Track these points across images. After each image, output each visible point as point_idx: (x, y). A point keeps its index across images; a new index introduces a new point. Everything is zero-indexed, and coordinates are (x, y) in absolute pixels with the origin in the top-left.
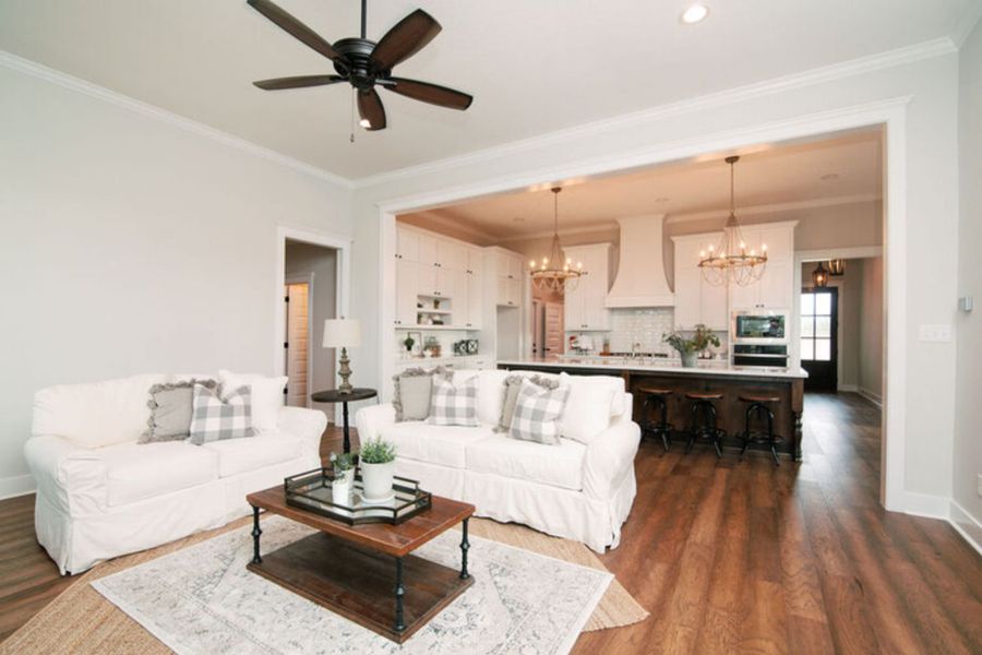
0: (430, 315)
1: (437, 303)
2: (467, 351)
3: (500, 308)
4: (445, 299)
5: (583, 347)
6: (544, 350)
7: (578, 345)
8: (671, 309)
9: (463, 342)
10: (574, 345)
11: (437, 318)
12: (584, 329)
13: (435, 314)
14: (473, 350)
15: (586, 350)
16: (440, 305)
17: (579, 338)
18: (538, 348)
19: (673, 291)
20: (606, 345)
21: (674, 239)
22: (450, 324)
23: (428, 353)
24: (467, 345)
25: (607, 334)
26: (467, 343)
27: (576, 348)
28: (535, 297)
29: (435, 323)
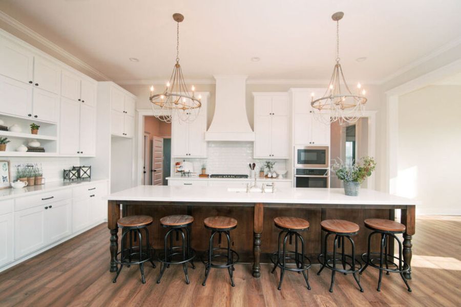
0: (26, 142)
1: (35, 128)
2: (79, 177)
3: (114, 139)
4: (48, 125)
5: (187, 170)
6: (152, 171)
7: (183, 170)
8: (252, 143)
9: (74, 168)
10: (179, 169)
11: (36, 145)
12: (188, 157)
13: (33, 140)
14: (85, 176)
15: (188, 173)
16: (39, 131)
17: (183, 164)
18: (147, 170)
19: (253, 130)
20: (204, 169)
21: (254, 94)
22: (54, 150)
23: (20, 185)
24: (78, 172)
25: (205, 160)
26: (78, 170)
27: (181, 171)
28: (145, 132)
29: (31, 149)
